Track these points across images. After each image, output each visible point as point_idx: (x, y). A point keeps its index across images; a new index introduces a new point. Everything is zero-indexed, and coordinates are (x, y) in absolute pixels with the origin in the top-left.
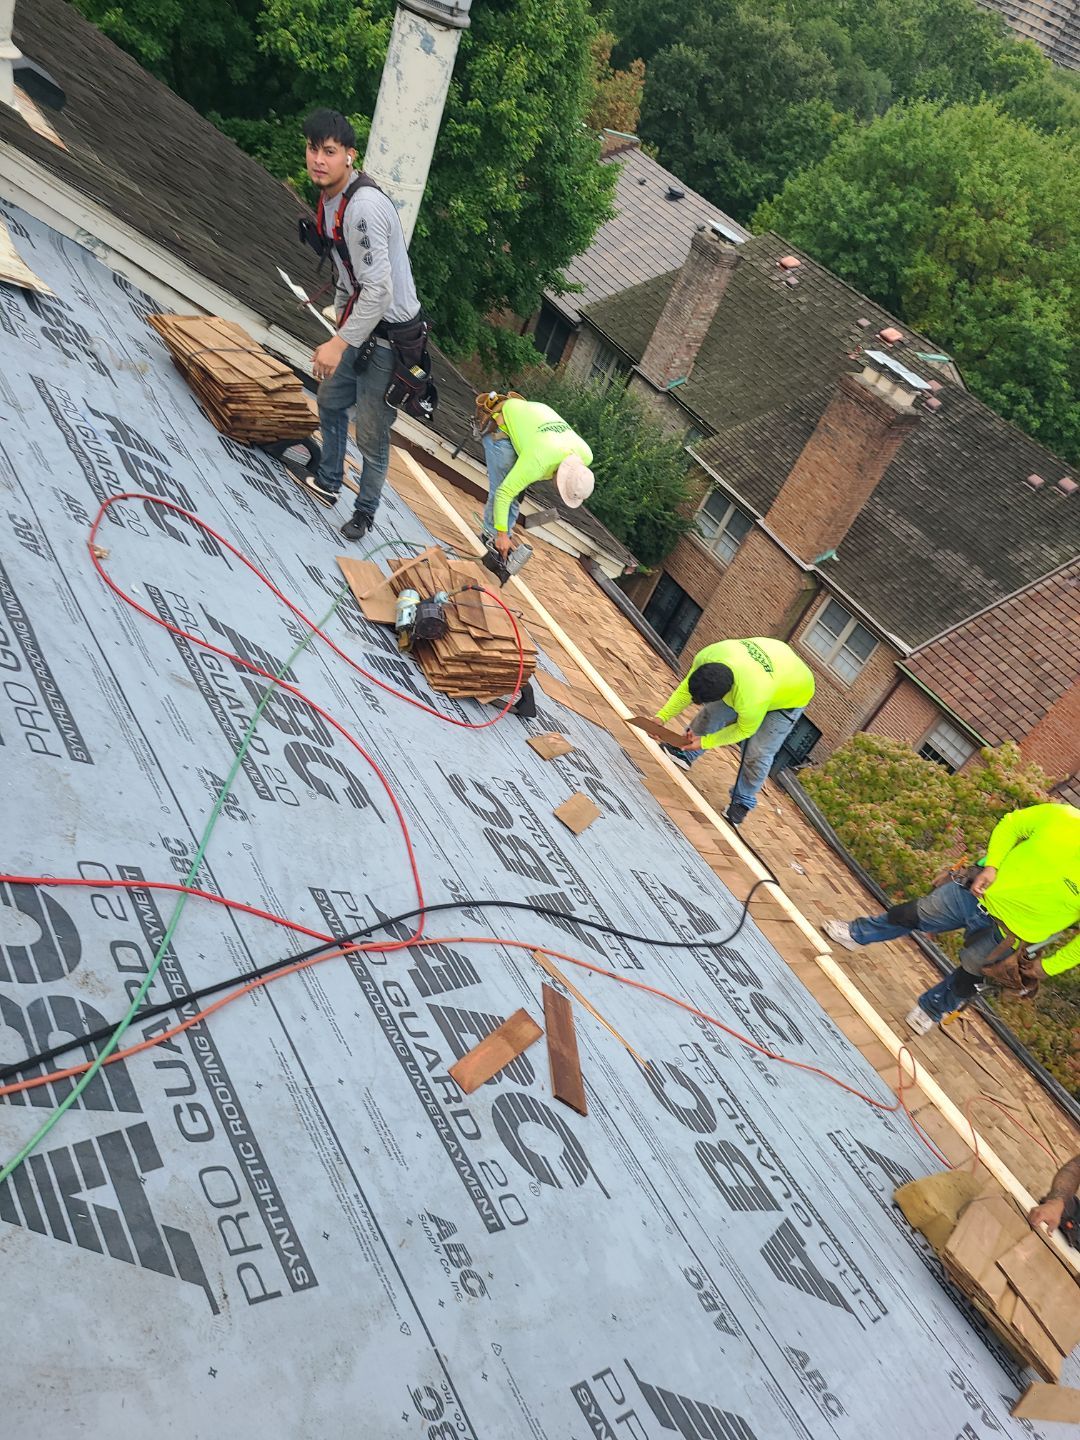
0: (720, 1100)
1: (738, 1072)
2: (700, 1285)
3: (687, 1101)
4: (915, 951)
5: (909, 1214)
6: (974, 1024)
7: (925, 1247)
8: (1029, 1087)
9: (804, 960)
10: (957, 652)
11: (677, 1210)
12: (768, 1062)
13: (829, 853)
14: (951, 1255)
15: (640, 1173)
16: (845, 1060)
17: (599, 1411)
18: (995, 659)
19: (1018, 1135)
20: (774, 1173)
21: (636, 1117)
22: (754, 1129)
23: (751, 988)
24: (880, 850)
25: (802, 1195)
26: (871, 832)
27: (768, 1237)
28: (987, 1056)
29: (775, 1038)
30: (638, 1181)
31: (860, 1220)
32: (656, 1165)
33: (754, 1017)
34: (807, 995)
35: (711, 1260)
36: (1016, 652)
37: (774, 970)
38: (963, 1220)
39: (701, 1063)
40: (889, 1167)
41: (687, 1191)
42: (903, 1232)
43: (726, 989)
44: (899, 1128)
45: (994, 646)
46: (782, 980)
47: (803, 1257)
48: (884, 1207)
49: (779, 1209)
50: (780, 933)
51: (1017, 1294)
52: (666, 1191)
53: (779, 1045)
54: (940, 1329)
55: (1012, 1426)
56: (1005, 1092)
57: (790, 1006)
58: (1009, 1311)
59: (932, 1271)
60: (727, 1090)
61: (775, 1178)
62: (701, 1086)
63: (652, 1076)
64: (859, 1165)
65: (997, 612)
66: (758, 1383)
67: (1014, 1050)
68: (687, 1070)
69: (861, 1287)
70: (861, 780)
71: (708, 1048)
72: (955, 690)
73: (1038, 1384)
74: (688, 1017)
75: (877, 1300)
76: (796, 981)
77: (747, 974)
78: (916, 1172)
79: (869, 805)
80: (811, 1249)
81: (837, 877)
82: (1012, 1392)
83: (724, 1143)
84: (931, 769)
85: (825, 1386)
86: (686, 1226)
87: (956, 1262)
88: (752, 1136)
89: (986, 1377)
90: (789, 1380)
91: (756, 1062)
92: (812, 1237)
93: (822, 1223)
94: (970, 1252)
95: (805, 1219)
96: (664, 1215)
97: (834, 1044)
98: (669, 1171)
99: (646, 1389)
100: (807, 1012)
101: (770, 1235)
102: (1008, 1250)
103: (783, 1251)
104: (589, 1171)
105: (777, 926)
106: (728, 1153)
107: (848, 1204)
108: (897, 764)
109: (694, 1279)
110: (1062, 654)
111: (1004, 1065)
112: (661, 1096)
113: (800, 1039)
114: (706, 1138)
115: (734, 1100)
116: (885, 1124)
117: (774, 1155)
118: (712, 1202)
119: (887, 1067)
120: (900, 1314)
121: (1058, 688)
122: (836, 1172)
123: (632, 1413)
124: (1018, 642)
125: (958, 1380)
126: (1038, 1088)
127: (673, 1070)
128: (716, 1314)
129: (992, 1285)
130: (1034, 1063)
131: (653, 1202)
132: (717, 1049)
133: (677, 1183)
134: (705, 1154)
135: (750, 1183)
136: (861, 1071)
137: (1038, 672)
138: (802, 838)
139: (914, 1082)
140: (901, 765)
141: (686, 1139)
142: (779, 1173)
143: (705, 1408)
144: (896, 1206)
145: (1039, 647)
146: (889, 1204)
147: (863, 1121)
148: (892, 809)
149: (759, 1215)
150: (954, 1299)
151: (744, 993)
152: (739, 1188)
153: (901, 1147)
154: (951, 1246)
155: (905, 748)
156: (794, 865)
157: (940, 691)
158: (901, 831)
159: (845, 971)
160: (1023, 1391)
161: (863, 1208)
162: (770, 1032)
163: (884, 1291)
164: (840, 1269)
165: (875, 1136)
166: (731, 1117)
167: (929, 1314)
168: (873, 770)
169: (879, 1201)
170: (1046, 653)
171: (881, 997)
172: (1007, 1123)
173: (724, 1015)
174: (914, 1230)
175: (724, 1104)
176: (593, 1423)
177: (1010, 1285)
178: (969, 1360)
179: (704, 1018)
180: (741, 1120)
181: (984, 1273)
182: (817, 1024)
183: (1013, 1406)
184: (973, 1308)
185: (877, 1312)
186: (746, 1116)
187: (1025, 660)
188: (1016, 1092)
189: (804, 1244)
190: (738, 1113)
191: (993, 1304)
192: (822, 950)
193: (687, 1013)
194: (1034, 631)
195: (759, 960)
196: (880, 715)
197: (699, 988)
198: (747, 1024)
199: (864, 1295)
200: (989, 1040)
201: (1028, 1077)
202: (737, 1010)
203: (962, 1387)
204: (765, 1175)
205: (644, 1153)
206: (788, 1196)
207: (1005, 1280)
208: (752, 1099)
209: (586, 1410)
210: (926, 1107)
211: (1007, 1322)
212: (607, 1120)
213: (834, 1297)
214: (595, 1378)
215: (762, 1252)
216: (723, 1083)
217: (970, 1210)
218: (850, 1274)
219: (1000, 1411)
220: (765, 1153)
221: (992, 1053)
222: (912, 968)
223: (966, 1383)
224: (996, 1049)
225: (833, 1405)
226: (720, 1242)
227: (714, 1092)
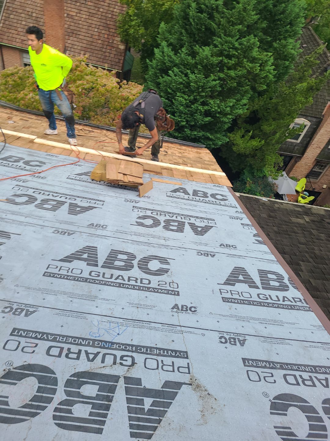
0: (34, 192)
1: (34, 182)
2: (58, 232)
3: (25, 199)
4: (59, 122)
5: (96, 179)
6: (85, 128)
7: (104, 183)
8: (106, 133)
9: (31, 144)
10: (8, 26)
11: (41, 223)
12: (40, 175)
13: (18, 112)
14: (108, 179)
15: (25, 223)
16: (59, 159)
17: (53, 273)
18: (20, 22)
19: (110, 145)
20: (60, 197)
21: (13, 213)
22: (47, 191)
23: (22, 161)
24: (35, 103)
25: (70, 195)
26: (28, 100)
27: (68, 210)
28: (93, 133)
29: (37, 168)
30: (25, 225)
31: (86, 189)
32: (27, 219)
33: (28, 167)
34: (39, 152)
35: (57, 225)
36: (23, 15)
37: (25, 152)
38: (107, 170)
39: (22, 188)
40: (86, 174)
41: (40, 217)
42: (98, 184)
43: (14, 166)
44: (82, 164)
45: (16, 17)
46: (30, 153)
47: (79, 207)
48: (90, 182)
49: (66, 202)
50: (19, 142)
51: (126, 175)
52: (35, 221)
53: (40, 169)
54: (118, 195)
55: (142, 199)
56: (101, 138)
57: (35, 158)
58: (127, 179)
59: (109, 186)
60: (34, 189)
61: (61, 197)
62: (26, 193)
63: (9, 201)
64: (78, 179)
65: (8, 5)
66: (86, 237)
67: (98, 127)
68: (19, 192)
69: (95, 201)
70: (14, 86)
71: (21, 183)
72: (17, 40)
73: (140, 187)
74: (9, 181)
75: (101, 201)
76: (33, 151)
77: (18, 159)
78: (92, 170)
79: (22, 92)
80: (80, 204)
81: (25, 117)
82: (137, 193)
83: (42, 200)
84: (28, 69)
85: (100, 225)
86: (46, 224)
87: (111, 179)
88: (48, 193)
89: (131, 195)
90: (92, 231)
91: (37, 177)
92: (78, 202)
93: (78, 197)
94: (112, 175)
95: (74, 199)
96: (39, 226)
97: (54, 158)
98: (32, 217)
99: (61, 260)
100: (41, 156)
101: (68, 209)
102: (119, 168)
103: (74, 209)
104: (10, 234)
105: (17, 141)
106: (45, 201)
107: (81, 188)
108: (19, 75)
109: (56, 232)
110: (35, 8)
111: (98, 133)
112: (16, 204)
113: (44, 163)
114: (36, 203)
115: (37, 189)
116: (79, 166)
117: (57, 193)
118: (49, 215)
119: (71, 154)
120: (107, 199)
121: (42, 20)
122: (74, 184)
123: (61, 267)
124: (21, 11)
125: (127, 201)
126: (108, 132)
127: (15, 195)
128: (67, 234)
129: (120, 177)
130: (103, 127)
131: (33, 226)
132: (23, 182)
133: (36, 218)
134: (39, 206)
135: (55, 203)
136: (65, 159)
137: (34, 18)
138: (6, 113)
139: (79, 152)
140: (20, 74)
141: (31, 207)
142: (61, 195)
143: (77, 252)
144: (93, 180)
145: (28, 9)
146: (91, 181)
147: (73, 169)
148: (29, 89)
149: (62, 207)
150: (116, 187)
151: (21, 164)
152: (53, 206)
153: (86, 167)
154: (107, 177)
155: (17, 68)
156: (10, 122)
157: (14, 43)
158: (36, 94)
159: (44, 139)
160: (138, 191)
161: (86, 187)
162: (35, 168)
163: (101, 198)
164: (89, 202)
165: (78, 170)
166: (39, 194)
167: (113, 194)
168: (14, 81)
169: (88, 182)
170: (31, 10)
171: (58, 139)
172: (106, 144)
173: (19, 173)
174: (100, 182)
175: (35, 192)
176: (53, 277)
177: (124, 174)
178: (127, 195)
179: (14, 177)
180: (43, 192)
181: (117, 176)
182: (46, 157)
183: (139, 196)
184: (121, 185)
185: (102, 203)
186: (43, 190)
187: (27, 17)
188: (104, 136)
189: (77, 204)
190: (41, 191)
191: (123, 181)
192: (34, 138)
193: (8, 180)
194: (22, 4)
195: (18, 153)
196: (5, 63)
197: (7, 172)
198: (27, 170)
199: (98, 202)
200: (91, 130)
201: (105, 131)
202: (22, 169)
203: (128, 201)
204: (58, 199)
205: (22, 219)
206: (66, 198)
207: (122, 174)
208: (42, 186)
209: (50, 276)
210: (86, 155)
211: (128, 182)
212: (5, 220)
213: (90, 208)
214: (47, 269)
215: (68, 214)
216: (31, 188)
217: (107, 167)
218: (92, 201)
219: (138, 199)
220: (54, 194)
221: (93, 132)
222: (61, 126)
223: (128, 200)
224: (94, 130)
225: (104, 227)
226: (57, 220)
227: (30, 192)
